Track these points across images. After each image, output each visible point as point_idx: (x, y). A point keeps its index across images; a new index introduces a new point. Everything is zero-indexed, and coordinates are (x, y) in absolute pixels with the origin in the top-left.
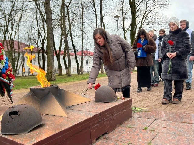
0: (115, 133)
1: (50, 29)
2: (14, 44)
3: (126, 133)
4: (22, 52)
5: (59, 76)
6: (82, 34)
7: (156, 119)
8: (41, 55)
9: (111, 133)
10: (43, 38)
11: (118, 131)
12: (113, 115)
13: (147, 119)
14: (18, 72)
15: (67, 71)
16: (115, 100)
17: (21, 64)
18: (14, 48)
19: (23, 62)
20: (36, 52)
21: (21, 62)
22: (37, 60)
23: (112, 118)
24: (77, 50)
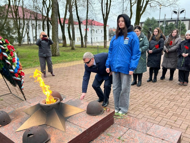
0: (98, 140)
1: (55, 3)
2: (19, 11)
3: (105, 141)
4: (27, 19)
5: (63, 47)
6: (88, 5)
7: (130, 128)
8: (46, 23)
9: (95, 140)
10: (48, 7)
11: (100, 138)
12: (97, 127)
13: (123, 127)
14: (24, 40)
15: (71, 42)
16: (101, 113)
17: (26, 32)
18: (19, 15)
19: (28, 30)
20: (41, 20)
21: (26, 30)
22: (42, 29)
23: (97, 129)
24: (82, 22)
